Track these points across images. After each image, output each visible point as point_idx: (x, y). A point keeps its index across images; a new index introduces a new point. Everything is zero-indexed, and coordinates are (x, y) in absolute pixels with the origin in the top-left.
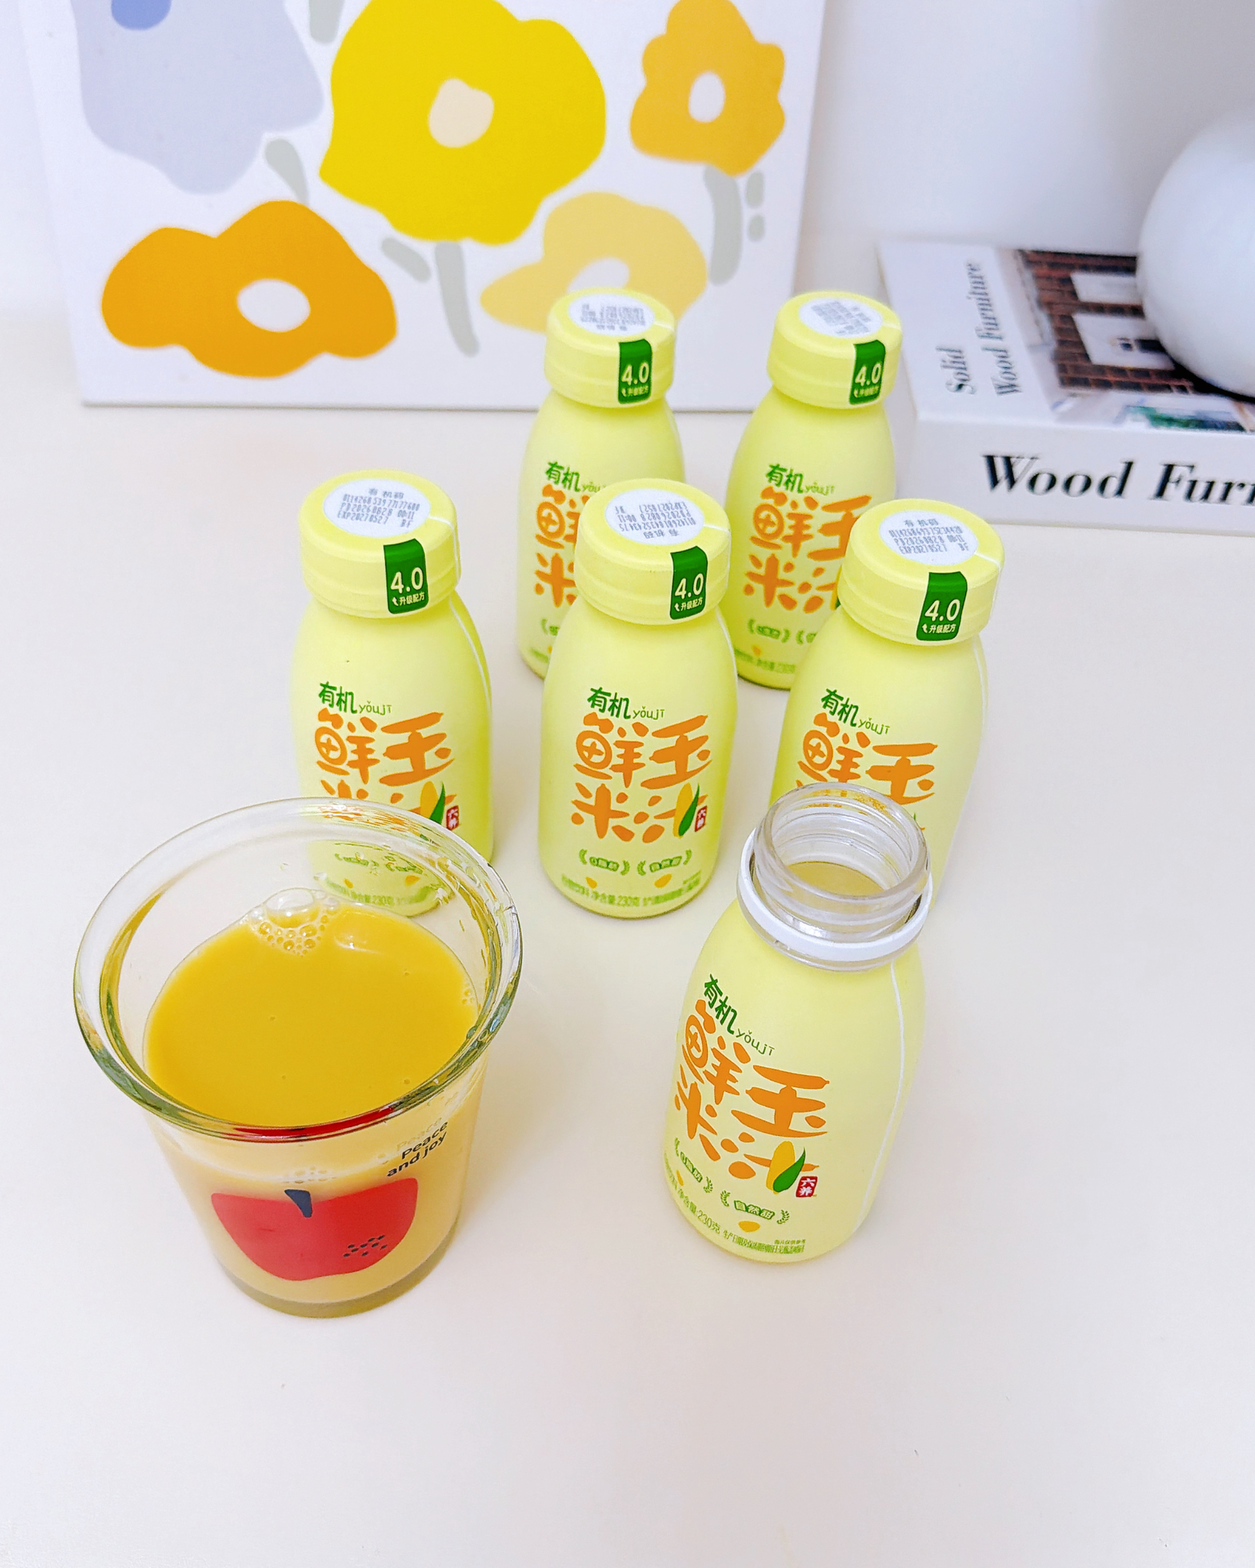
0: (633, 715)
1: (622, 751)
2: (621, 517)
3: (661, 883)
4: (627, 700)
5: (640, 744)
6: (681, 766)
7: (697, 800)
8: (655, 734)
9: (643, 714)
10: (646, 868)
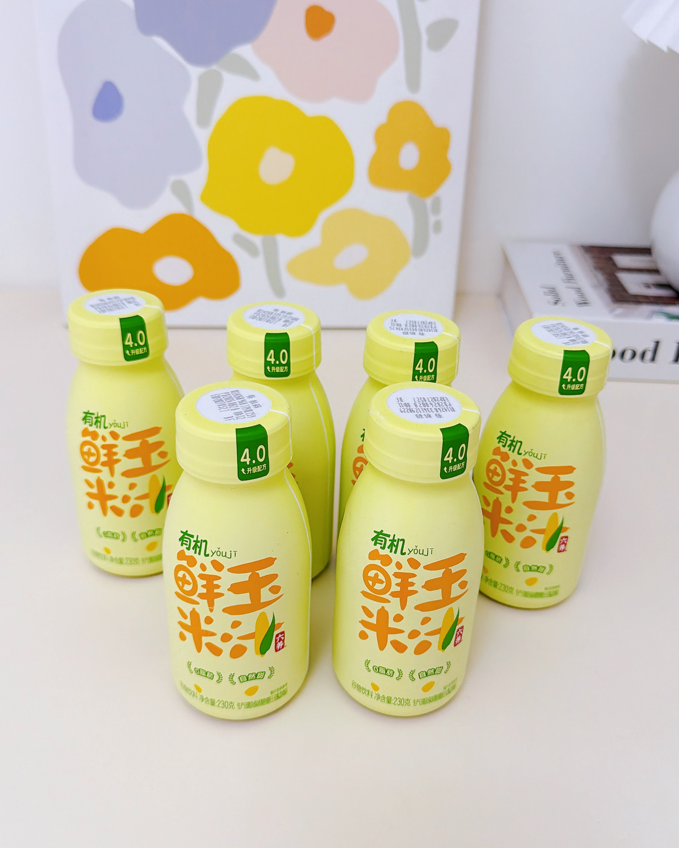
0: (408, 552)
1: (399, 581)
2: (400, 404)
3: (426, 688)
4: (403, 540)
5: (414, 575)
6: (446, 593)
7: (457, 621)
8: (426, 567)
9: (416, 551)
10: (416, 676)
